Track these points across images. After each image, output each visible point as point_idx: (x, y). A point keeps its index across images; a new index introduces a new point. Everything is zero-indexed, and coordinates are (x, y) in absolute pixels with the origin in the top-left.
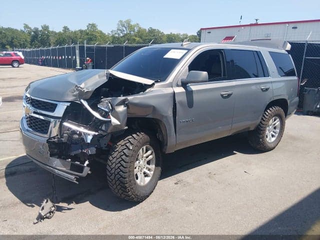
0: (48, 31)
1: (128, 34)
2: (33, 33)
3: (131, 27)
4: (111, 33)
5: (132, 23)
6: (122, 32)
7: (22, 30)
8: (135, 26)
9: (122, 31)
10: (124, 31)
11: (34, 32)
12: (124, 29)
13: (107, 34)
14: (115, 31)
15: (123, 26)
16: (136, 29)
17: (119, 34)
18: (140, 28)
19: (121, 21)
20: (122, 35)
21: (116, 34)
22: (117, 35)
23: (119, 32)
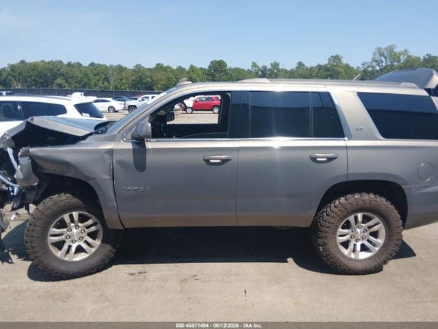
0: (278, 70)
1: (389, 66)
2: (260, 73)
3: (394, 56)
4: (361, 66)
5: (397, 50)
6: (378, 65)
7: (249, 70)
8: (400, 54)
9: (378, 62)
10: (382, 62)
11: (262, 71)
12: (383, 59)
13: (355, 68)
14: (368, 63)
15: (382, 55)
16: (403, 58)
17: (373, 67)
18: (410, 56)
19: (379, 49)
20: (378, 68)
21: (368, 67)
22: (370, 69)
23: (374, 64)
